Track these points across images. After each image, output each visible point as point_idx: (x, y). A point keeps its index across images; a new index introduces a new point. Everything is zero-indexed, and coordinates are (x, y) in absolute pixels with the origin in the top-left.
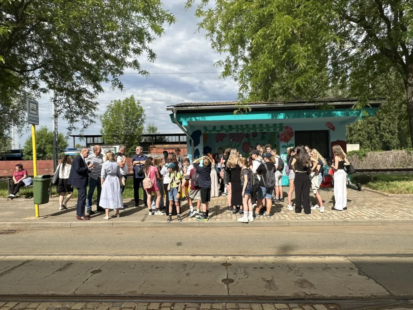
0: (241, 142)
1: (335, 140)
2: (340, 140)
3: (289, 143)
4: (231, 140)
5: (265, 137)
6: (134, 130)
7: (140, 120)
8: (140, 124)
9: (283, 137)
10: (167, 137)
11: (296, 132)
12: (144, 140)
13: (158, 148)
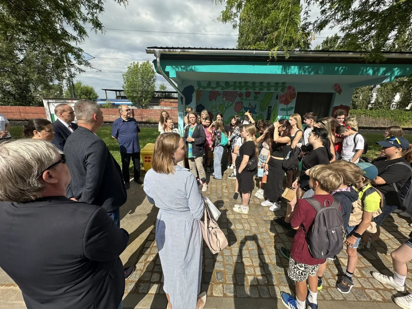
0: (234, 101)
1: (339, 105)
2: (344, 105)
3: (290, 106)
4: (224, 99)
5: (258, 97)
6: (148, 87)
7: (152, 79)
8: (153, 83)
9: (284, 99)
10: (173, 94)
11: (298, 93)
12: (157, 95)
13: (165, 102)
